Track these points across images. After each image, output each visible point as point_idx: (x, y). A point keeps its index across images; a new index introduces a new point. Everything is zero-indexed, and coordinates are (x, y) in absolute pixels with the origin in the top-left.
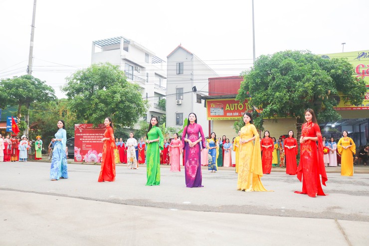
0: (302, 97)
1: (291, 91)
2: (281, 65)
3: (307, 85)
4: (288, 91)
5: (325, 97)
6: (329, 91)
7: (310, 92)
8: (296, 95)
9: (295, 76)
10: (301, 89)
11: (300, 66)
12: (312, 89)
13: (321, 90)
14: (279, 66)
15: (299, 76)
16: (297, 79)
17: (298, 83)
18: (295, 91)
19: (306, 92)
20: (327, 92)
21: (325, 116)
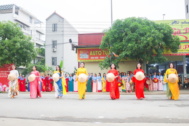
0: (145, 47)
1: (138, 43)
2: (131, 26)
3: (149, 39)
4: (136, 43)
5: (158, 47)
6: (161, 43)
7: (151, 43)
8: (141, 45)
9: (140, 33)
10: (145, 42)
11: (143, 27)
12: (152, 42)
13: (156, 43)
14: (130, 27)
15: (143, 33)
16: (142, 35)
17: (142, 38)
18: (140, 43)
19: (148, 44)
20: (159, 44)
21: (158, 59)
